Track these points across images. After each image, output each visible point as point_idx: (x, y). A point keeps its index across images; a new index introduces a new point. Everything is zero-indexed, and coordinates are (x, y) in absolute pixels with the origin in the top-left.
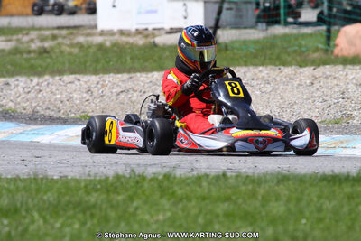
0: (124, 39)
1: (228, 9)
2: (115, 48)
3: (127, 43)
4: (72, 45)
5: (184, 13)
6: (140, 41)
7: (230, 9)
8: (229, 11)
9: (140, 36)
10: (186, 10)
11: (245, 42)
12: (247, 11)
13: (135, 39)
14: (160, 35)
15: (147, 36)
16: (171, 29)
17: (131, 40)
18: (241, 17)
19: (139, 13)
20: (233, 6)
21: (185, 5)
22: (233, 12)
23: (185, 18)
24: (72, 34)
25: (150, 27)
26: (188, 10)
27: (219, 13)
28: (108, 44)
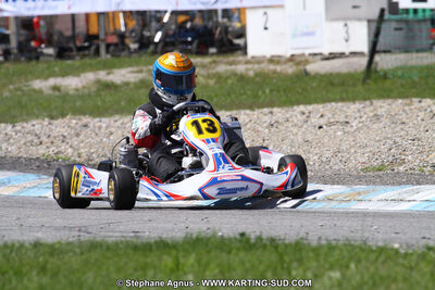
0: (272, 67)
1: (396, 29)
2: (258, 79)
3: (275, 72)
4: (209, 77)
5: (345, 35)
6: (290, 69)
7: (401, 29)
8: (398, 32)
9: (291, 63)
10: (347, 32)
11: (412, 68)
12: (421, 31)
13: (284, 67)
14: (314, 62)
15: (298, 64)
16: (331, 54)
17: (278, 68)
18: (413, 38)
19: (294, 36)
20: (403, 26)
21: (346, 25)
22: (402, 33)
23: (347, 41)
24: (214, 62)
25: (307, 52)
26: (350, 31)
27: (377, 34)
28: (251, 73)
